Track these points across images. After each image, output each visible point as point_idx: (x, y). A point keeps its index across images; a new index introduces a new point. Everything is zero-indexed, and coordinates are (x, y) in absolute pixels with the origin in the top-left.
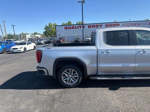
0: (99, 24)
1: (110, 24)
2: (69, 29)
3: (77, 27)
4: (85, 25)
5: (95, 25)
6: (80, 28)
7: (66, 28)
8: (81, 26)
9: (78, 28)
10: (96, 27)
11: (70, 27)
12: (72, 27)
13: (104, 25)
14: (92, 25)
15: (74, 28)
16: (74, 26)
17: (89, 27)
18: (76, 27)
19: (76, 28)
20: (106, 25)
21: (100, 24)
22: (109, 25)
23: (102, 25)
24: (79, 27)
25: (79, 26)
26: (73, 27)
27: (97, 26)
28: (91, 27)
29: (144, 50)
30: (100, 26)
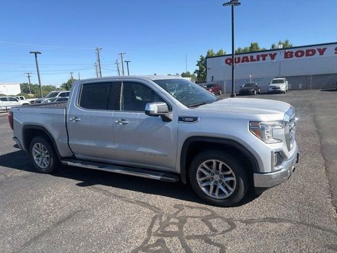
0: (315, 48)
3: (255, 58)
4: (275, 52)
5: (305, 50)
6: (264, 59)
7: (229, 61)
8: (267, 55)
9: (258, 59)
10: (307, 55)
11: (239, 58)
12: (244, 58)
13: (331, 50)
14: (295, 51)
15: (247, 61)
16: (249, 56)
17: (286, 56)
18: (252, 57)
19: (252, 60)
20: (336, 49)
21: (319, 47)
23: (324, 49)
24: (261, 58)
25: (260, 54)
26: (247, 57)
27: (311, 53)
28: (292, 56)
29: (124, 120)
30: (317, 53)
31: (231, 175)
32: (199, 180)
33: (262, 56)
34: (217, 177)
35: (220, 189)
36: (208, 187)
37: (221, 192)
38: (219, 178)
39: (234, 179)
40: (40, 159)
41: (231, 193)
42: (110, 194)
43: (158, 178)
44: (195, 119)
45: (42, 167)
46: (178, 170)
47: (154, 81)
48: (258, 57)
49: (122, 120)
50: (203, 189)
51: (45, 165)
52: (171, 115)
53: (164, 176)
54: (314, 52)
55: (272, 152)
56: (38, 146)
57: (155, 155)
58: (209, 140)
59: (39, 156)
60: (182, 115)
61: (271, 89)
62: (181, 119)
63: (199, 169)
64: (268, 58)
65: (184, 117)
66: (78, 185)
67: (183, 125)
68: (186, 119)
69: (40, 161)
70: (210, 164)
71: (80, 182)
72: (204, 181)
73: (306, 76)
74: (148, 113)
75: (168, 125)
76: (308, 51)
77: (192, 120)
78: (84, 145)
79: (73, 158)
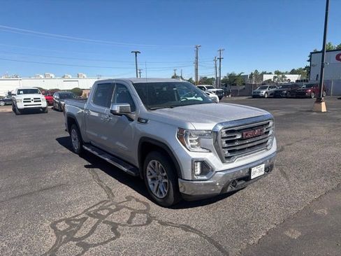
31: (166, 177)
32: (149, 177)
35: (160, 189)
37: (161, 193)
39: (167, 181)
41: (166, 194)
43: (125, 169)
44: (146, 121)
47: (133, 84)
50: (151, 186)
51: (77, 147)
55: (192, 161)
56: (74, 131)
58: (153, 142)
62: (139, 120)
63: (148, 168)
65: (141, 119)
66: (86, 166)
67: (139, 125)
69: (75, 144)
70: (154, 164)
74: (113, 112)
75: (131, 124)
77: (144, 121)
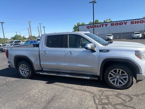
0: (123, 22)
1: (137, 21)
2: (91, 28)
3: (99, 26)
4: (107, 23)
5: (119, 22)
6: (103, 26)
7: (88, 27)
8: (104, 25)
9: (100, 26)
10: (120, 25)
11: (92, 26)
13: (129, 22)
14: (115, 23)
15: (96, 27)
16: (96, 25)
17: (111, 25)
18: (98, 25)
19: (98, 27)
20: (131, 22)
21: (124, 21)
22: (135, 22)
23: (127, 22)
24: (101, 26)
25: (101, 24)
27: (121, 24)
28: (114, 25)
29: (71, 52)
30: (124, 24)
31: (125, 76)
32: (109, 78)
33: (102, 25)
34: (118, 77)
35: (120, 82)
36: (114, 82)
38: (119, 77)
39: (127, 77)
40: (24, 72)
41: (125, 84)
42: (65, 87)
43: (89, 78)
44: (108, 51)
45: (25, 76)
46: (98, 74)
47: (84, 34)
48: (100, 25)
49: (70, 52)
51: (26, 75)
52: (95, 49)
53: (91, 77)
54: (122, 24)
56: (23, 66)
57: (87, 67)
59: (23, 71)
60: (101, 49)
61: (107, 39)
62: (100, 51)
63: (110, 73)
64: (104, 26)
65: (103, 50)
67: (102, 53)
68: (103, 51)
69: (24, 73)
70: (115, 71)
71: (47, 82)
72: (111, 79)
73: (120, 33)
74: (87, 48)
75: (94, 54)
76: (120, 23)
77: (107, 51)
78: (47, 64)
79: (42, 71)
